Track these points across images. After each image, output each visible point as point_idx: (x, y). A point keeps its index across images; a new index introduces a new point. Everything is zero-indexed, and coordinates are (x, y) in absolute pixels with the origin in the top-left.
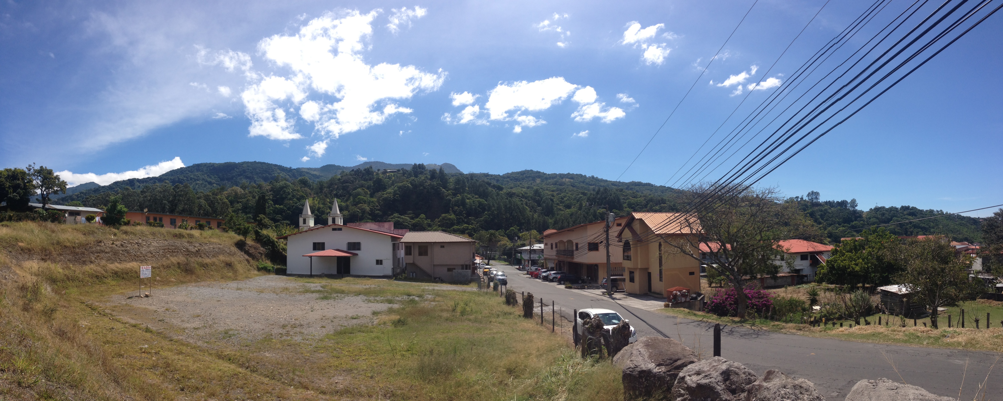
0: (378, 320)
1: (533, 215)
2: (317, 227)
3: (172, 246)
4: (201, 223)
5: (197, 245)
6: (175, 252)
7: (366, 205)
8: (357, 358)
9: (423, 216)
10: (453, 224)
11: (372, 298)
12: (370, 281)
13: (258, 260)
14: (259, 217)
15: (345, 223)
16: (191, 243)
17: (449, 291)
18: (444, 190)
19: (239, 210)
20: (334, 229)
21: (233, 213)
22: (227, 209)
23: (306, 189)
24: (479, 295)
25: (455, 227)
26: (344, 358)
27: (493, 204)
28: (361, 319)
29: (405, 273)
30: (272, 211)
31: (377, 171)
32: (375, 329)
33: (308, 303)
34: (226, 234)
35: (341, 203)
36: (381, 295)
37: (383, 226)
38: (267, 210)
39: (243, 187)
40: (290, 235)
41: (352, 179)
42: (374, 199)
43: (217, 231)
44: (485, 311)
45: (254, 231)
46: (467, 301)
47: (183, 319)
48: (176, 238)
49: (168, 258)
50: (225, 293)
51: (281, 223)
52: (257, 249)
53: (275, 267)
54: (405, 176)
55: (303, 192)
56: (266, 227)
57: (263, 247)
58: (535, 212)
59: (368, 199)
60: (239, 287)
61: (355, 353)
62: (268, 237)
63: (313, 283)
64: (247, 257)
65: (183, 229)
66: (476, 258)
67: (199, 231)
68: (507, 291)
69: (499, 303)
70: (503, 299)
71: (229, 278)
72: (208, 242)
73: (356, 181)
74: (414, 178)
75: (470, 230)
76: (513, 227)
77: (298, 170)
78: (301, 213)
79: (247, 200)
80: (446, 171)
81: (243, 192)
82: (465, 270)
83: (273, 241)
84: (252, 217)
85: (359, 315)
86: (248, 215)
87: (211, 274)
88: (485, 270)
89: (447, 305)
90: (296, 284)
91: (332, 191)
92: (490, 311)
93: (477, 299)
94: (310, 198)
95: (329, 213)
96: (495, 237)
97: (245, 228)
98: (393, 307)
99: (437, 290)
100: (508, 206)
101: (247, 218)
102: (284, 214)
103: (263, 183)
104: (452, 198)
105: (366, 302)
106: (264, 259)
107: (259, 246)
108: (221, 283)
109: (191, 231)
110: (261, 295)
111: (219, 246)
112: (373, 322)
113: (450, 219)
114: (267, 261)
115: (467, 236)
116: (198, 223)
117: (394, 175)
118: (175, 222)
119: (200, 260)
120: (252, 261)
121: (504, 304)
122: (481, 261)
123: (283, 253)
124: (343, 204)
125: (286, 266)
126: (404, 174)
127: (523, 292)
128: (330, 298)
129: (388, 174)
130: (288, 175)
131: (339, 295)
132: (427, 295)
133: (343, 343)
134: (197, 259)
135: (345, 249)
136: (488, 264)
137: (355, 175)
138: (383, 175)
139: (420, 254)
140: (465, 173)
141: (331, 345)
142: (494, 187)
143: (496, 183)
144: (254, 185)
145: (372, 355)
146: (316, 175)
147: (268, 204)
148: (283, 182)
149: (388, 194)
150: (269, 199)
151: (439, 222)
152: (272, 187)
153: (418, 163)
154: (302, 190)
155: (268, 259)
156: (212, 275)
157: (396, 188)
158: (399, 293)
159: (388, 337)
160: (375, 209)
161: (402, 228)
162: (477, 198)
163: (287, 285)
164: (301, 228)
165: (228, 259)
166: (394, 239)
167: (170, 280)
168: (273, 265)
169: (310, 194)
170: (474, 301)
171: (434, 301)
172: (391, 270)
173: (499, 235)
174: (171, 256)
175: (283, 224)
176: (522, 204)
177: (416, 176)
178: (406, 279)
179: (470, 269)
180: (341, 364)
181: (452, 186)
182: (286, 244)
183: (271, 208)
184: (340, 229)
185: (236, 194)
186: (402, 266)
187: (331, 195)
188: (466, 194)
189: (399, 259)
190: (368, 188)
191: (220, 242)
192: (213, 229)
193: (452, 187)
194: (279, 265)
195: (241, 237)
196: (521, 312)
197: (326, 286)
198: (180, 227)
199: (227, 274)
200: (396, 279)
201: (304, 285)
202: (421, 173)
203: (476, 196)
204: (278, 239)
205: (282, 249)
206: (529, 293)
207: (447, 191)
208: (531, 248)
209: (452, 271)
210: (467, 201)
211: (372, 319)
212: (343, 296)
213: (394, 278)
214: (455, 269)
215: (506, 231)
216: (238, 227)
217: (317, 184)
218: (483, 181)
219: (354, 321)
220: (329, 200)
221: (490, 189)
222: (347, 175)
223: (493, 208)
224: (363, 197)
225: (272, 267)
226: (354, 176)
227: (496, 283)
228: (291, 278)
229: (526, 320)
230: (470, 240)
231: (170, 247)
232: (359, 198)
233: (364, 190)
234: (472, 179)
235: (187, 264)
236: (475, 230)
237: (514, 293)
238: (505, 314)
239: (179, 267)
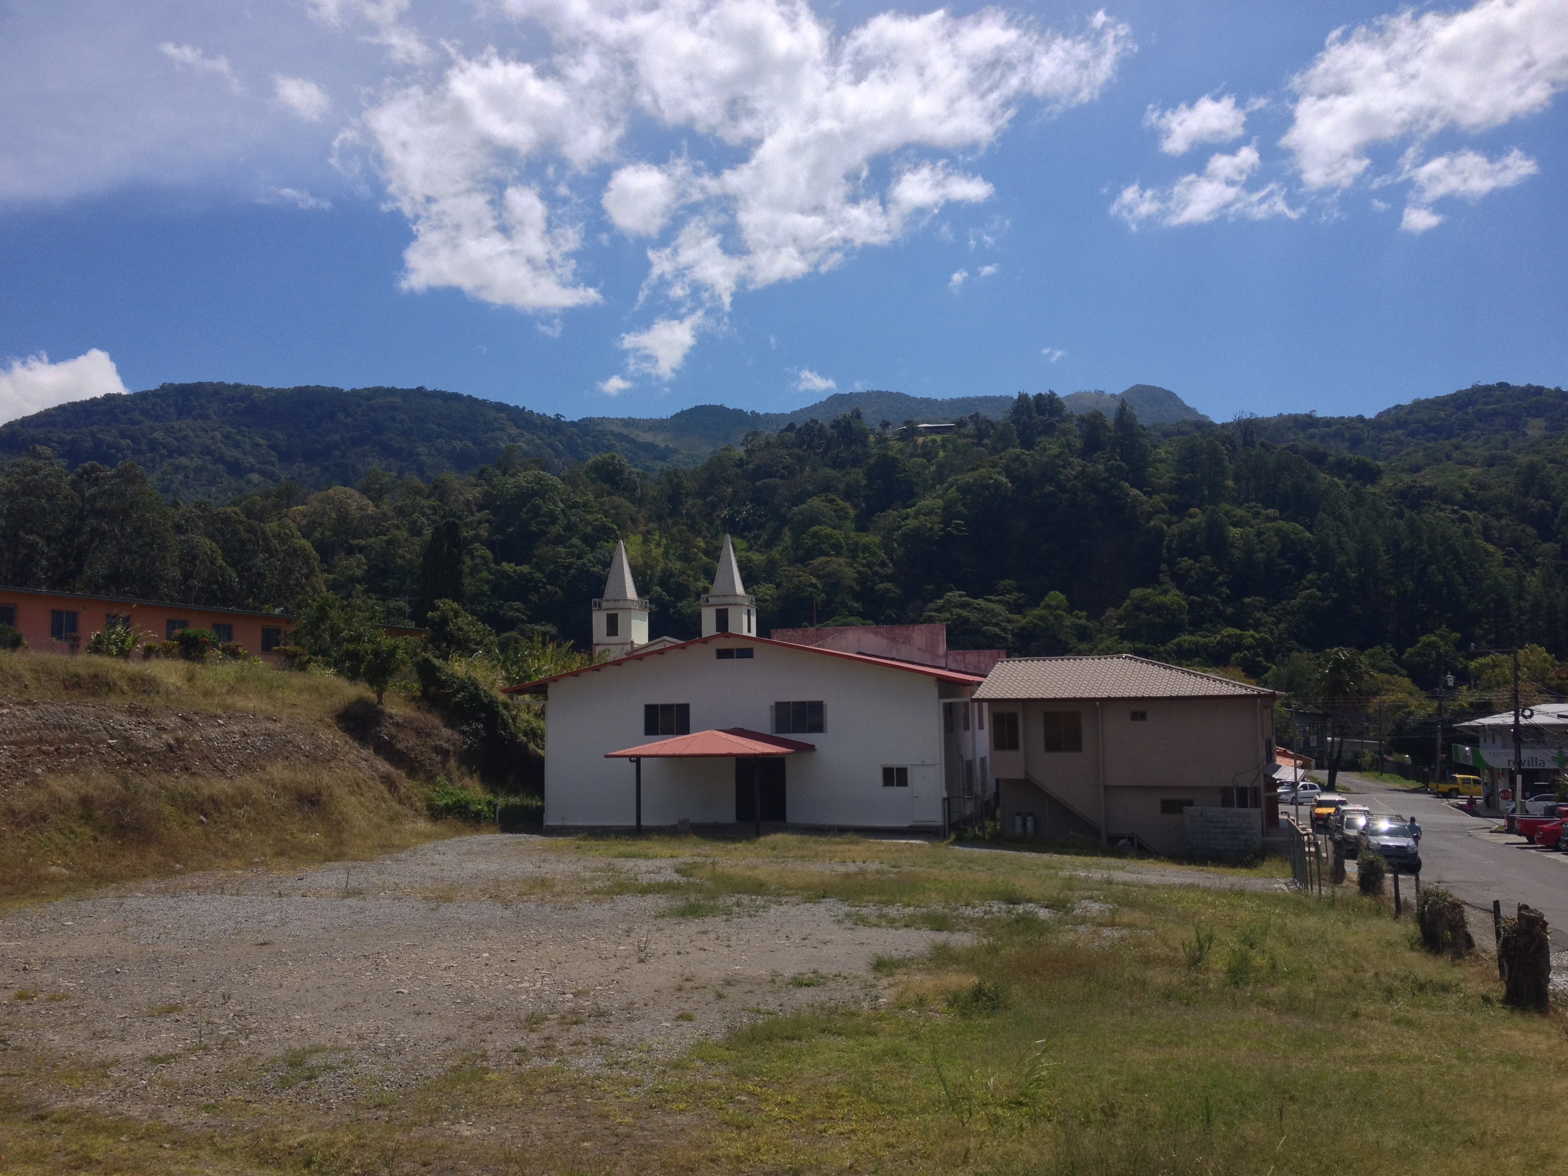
0: (893, 991)
1: (1521, 578)
2: (660, 646)
3: (60, 727)
4: (191, 631)
5: (172, 722)
6: (68, 753)
7: (841, 560)
8: (819, 1127)
9: (1056, 597)
10: (1173, 628)
11: (870, 910)
12: (859, 847)
13: (430, 778)
14: (435, 608)
15: (764, 630)
16: (146, 712)
17: (1170, 888)
18: (1135, 492)
19: (353, 580)
20: (723, 654)
21: (331, 596)
22: (307, 577)
23: (617, 499)
24: (1300, 907)
25: (1186, 639)
26: (769, 1129)
27: (1339, 543)
28: (832, 985)
29: (993, 818)
30: (486, 587)
31: (878, 429)
32: (883, 1024)
33: (628, 932)
34: (297, 679)
35: (750, 554)
36: (905, 899)
37: (908, 640)
38: (469, 583)
39: (374, 492)
40: (555, 679)
41: (788, 461)
42: (871, 539)
43: (261, 664)
44: (1331, 972)
45: (417, 664)
46: (1252, 931)
47: (99, 1026)
48: (76, 692)
49: (35, 782)
50: (291, 910)
51: (522, 632)
52: (429, 735)
53: (501, 802)
54: (985, 446)
55: (606, 513)
56: (465, 647)
57: (453, 727)
58: (1531, 564)
59: (847, 537)
60: (353, 883)
61: (809, 1111)
62: (470, 686)
63: (647, 857)
64: (384, 767)
65: (109, 654)
66: (1279, 760)
67: (181, 665)
68: (1424, 896)
69: (1390, 944)
70: (1410, 928)
71: (311, 854)
72: (219, 712)
73: (802, 470)
74: (1018, 451)
75: (1248, 648)
76: (1431, 632)
77: (586, 426)
78: (600, 594)
79: (389, 543)
80: (1143, 418)
81: (371, 509)
82: (1236, 810)
83: (493, 702)
84: (408, 609)
85: (823, 971)
86: (392, 604)
87: (231, 838)
88: (1319, 811)
89: (1165, 942)
90: (581, 864)
91: (714, 507)
92: (1350, 972)
93: (1292, 922)
94: (632, 537)
95: (706, 590)
96: (1357, 677)
97: (376, 653)
98: (952, 944)
99: (1125, 883)
100: (1406, 544)
101: (389, 613)
102: (534, 598)
103: (454, 479)
104: (1169, 524)
105: (848, 924)
106: (455, 774)
107: (437, 722)
108: (273, 875)
109: (147, 665)
110: (442, 909)
111: (270, 725)
112: (877, 998)
113: (1161, 608)
114: (467, 780)
115: (1239, 671)
116: (178, 632)
117: (943, 440)
118: (73, 627)
119: (183, 783)
120: (406, 784)
121: (1412, 949)
122: (1300, 772)
123: (532, 746)
124: (757, 557)
125: (542, 798)
126: (980, 435)
127: (1496, 904)
128: (713, 911)
129: (920, 440)
130: (550, 445)
131: (745, 899)
132: (1085, 903)
133: (761, 1073)
134: (168, 781)
135: (766, 726)
136: (1330, 788)
137: (800, 446)
138: (900, 444)
139: (1052, 745)
140: (1218, 420)
141: (718, 1081)
142: (1341, 468)
143: (1347, 455)
144: (417, 481)
145: (877, 1117)
146: (654, 446)
147: (473, 558)
148: (531, 474)
149: (922, 518)
150: (477, 538)
151: (1121, 620)
152: (486, 494)
153: (1032, 393)
154: (602, 504)
155: (471, 774)
156: (236, 844)
157: (952, 493)
158: (973, 892)
159: (934, 1052)
160: (876, 573)
161: (978, 647)
162: (1274, 519)
163: (547, 868)
164: (598, 649)
165: (304, 777)
166: (947, 687)
167: (42, 871)
168: (490, 797)
169: (633, 520)
170: (1281, 930)
171: (1112, 924)
172: (940, 806)
173: (1373, 666)
174: (50, 770)
175: (530, 639)
176: (1467, 533)
177: (1028, 443)
178: (998, 841)
179: (1256, 805)
180: (758, 1150)
181: (1164, 475)
182: (543, 712)
183: (485, 574)
184: (746, 653)
185: (343, 517)
186: (984, 791)
187: (711, 523)
188: (1226, 506)
189: (970, 764)
190: (848, 496)
191: (271, 709)
192: (245, 658)
193: (1166, 480)
194: (516, 793)
195: (360, 690)
196: (1495, 986)
197: (695, 866)
198: (97, 648)
199: (301, 836)
200: (960, 841)
201: (610, 867)
202: (1048, 429)
203: (1270, 511)
204: (512, 692)
205: (526, 734)
206: (1526, 907)
207: (1149, 494)
208: (1523, 721)
209: (1181, 812)
210: (1234, 532)
211: (875, 986)
212: (760, 901)
213: (953, 837)
214: (1190, 803)
215: (1401, 653)
216: (351, 647)
217: (658, 483)
218: (1294, 449)
219: (804, 996)
220: (702, 544)
221: (1324, 478)
222: (768, 444)
223: (1341, 559)
224: (829, 530)
225: (489, 803)
226: (796, 450)
227: (1371, 863)
228: (561, 841)
229: (1517, 1018)
230: (1250, 689)
231: (47, 734)
232: (815, 535)
233: (832, 501)
234: (1248, 443)
235: (124, 803)
236: (1268, 650)
237: (1457, 906)
238: (1422, 988)
239: (87, 817)
